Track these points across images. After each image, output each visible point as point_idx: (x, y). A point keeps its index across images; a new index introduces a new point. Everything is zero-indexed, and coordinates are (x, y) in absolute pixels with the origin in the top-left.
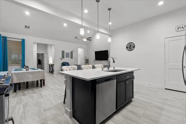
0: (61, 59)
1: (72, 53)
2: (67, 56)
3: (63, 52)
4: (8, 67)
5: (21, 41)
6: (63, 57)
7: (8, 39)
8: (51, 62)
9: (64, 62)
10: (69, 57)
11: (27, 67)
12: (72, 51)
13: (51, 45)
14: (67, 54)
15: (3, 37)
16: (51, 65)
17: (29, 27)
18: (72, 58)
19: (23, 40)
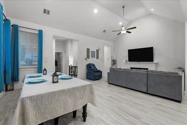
0: (86, 59)
1: (98, 51)
2: (93, 56)
3: (88, 50)
4: (20, 70)
5: (38, 33)
6: (88, 57)
7: (20, 29)
8: (71, 63)
9: (89, 64)
10: (95, 57)
11: (45, 70)
12: (98, 49)
13: (72, 41)
14: (93, 53)
15: (12, 26)
16: (72, 67)
17: (48, 12)
18: (98, 58)
19: (41, 32)
